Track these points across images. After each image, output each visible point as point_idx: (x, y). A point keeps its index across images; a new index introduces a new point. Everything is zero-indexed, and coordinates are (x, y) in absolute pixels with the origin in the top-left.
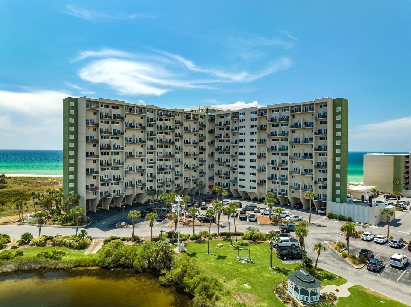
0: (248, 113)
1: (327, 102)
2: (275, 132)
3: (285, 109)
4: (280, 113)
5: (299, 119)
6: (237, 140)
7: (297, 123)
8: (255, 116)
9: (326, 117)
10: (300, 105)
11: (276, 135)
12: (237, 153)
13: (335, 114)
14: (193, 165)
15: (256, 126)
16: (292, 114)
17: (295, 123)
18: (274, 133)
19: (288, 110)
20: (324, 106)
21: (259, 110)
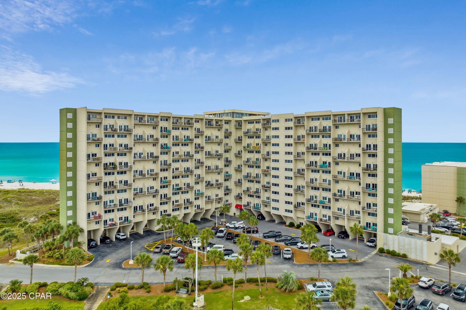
0: (282, 121)
1: (376, 113)
2: (315, 144)
3: (326, 117)
4: (321, 122)
5: (344, 131)
6: (269, 152)
7: (341, 135)
8: (291, 124)
9: (376, 129)
10: (345, 114)
11: (316, 149)
12: (269, 167)
13: (386, 126)
14: (217, 181)
15: (292, 137)
16: (335, 124)
17: (338, 135)
18: (314, 146)
19: (330, 119)
20: (373, 117)
21: (296, 118)
